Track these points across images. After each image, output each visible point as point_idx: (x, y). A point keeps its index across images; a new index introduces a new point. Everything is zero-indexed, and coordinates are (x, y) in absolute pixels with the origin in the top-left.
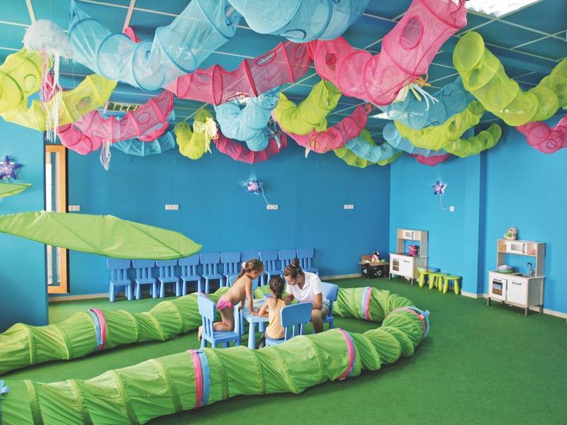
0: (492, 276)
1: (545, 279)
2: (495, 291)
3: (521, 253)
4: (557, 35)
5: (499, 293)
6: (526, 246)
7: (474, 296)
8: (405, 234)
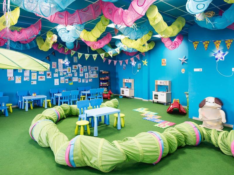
0: (154, 93)
1: (171, 93)
2: (155, 98)
3: (163, 84)
4: (178, 8)
5: (157, 99)
6: (165, 82)
7: (147, 100)
8: (125, 81)
